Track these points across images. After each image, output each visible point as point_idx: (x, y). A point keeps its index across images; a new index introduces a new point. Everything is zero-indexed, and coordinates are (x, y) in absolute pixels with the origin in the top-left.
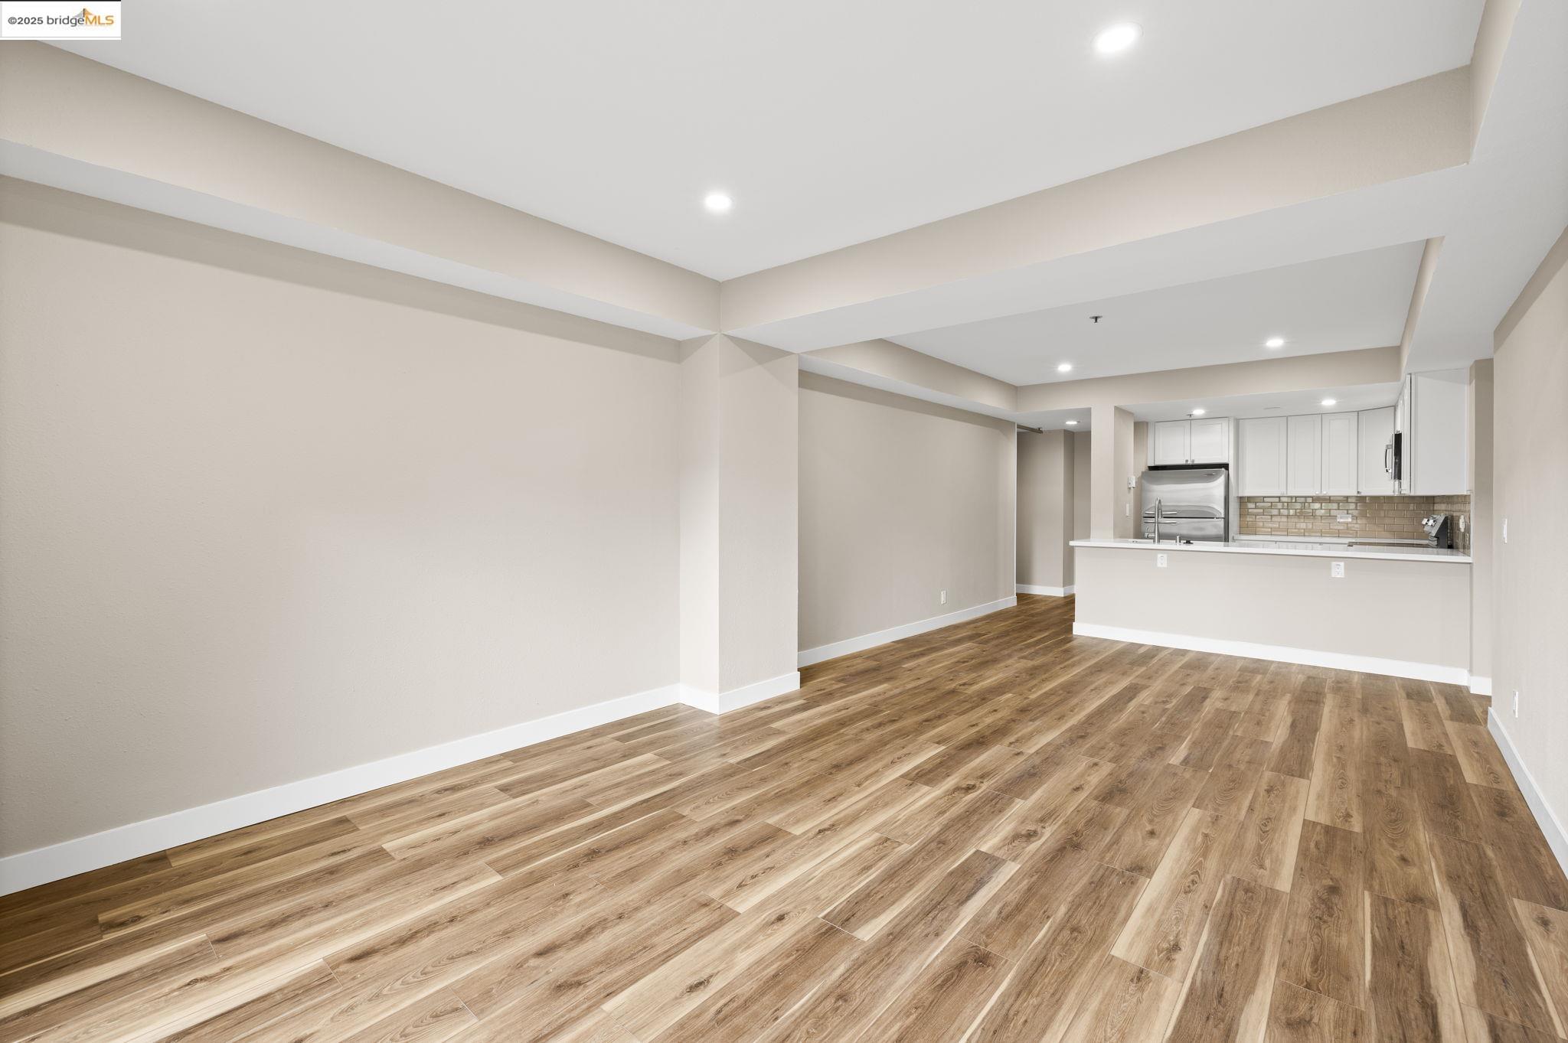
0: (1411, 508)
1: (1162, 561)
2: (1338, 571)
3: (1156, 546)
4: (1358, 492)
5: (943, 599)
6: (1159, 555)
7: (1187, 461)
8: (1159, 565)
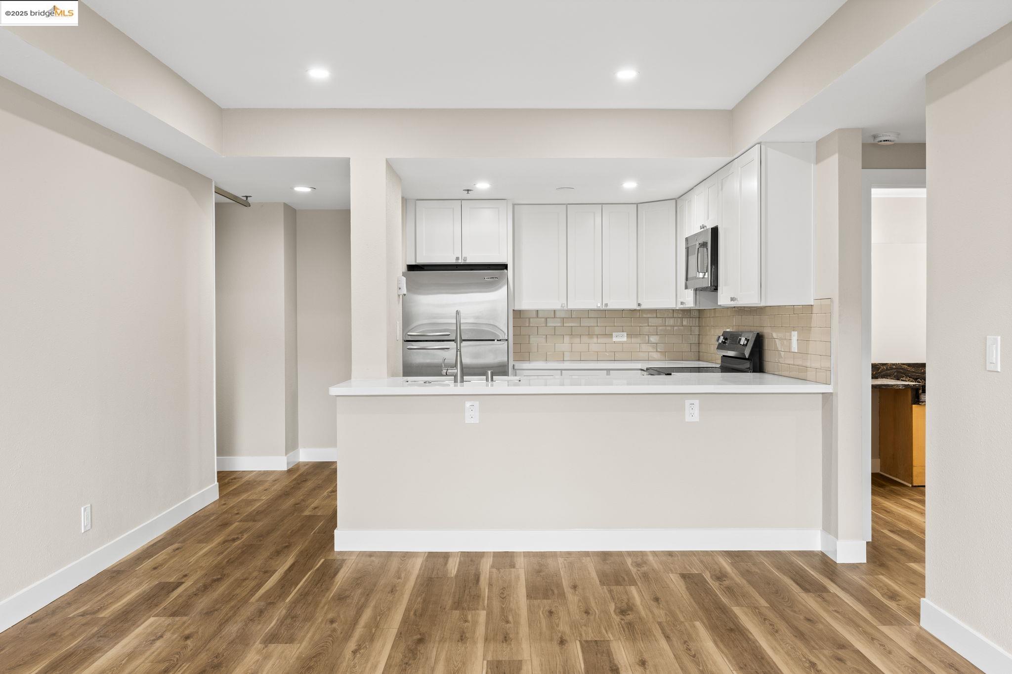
0: (685, 323)
1: (472, 413)
2: (693, 413)
3: (459, 389)
4: (639, 305)
5: (84, 522)
6: (468, 404)
7: (457, 258)
8: (468, 420)
